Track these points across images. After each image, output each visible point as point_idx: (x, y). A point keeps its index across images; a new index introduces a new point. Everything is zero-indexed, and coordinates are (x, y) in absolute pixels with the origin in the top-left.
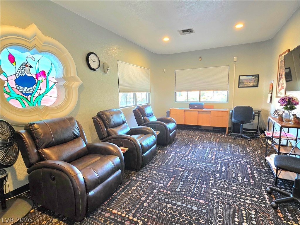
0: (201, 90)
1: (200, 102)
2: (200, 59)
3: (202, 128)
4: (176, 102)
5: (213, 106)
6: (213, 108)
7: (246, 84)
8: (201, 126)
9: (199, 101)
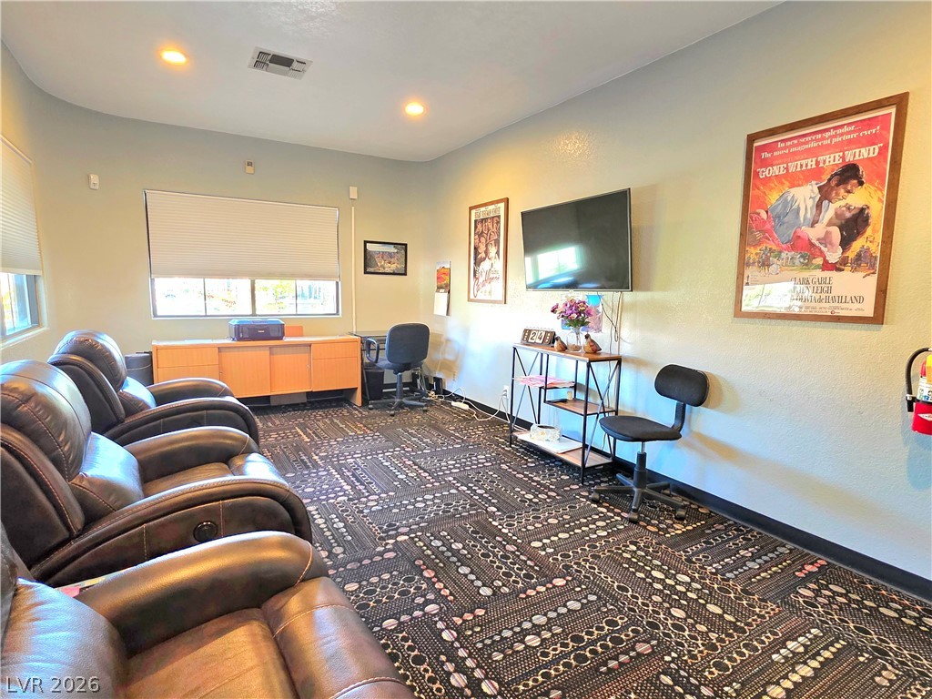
0: (254, 275)
1: (256, 315)
2: (249, 169)
3: (273, 403)
4: (155, 316)
5: (301, 328)
6: (302, 335)
7: (382, 266)
8: (268, 398)
9: (251, 313)
